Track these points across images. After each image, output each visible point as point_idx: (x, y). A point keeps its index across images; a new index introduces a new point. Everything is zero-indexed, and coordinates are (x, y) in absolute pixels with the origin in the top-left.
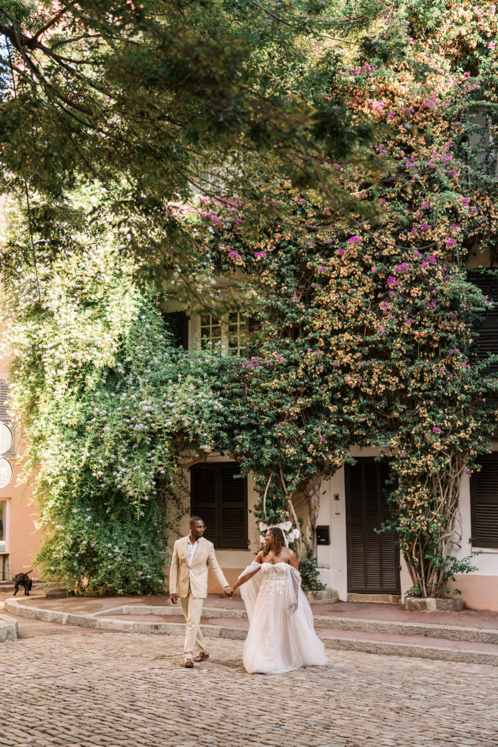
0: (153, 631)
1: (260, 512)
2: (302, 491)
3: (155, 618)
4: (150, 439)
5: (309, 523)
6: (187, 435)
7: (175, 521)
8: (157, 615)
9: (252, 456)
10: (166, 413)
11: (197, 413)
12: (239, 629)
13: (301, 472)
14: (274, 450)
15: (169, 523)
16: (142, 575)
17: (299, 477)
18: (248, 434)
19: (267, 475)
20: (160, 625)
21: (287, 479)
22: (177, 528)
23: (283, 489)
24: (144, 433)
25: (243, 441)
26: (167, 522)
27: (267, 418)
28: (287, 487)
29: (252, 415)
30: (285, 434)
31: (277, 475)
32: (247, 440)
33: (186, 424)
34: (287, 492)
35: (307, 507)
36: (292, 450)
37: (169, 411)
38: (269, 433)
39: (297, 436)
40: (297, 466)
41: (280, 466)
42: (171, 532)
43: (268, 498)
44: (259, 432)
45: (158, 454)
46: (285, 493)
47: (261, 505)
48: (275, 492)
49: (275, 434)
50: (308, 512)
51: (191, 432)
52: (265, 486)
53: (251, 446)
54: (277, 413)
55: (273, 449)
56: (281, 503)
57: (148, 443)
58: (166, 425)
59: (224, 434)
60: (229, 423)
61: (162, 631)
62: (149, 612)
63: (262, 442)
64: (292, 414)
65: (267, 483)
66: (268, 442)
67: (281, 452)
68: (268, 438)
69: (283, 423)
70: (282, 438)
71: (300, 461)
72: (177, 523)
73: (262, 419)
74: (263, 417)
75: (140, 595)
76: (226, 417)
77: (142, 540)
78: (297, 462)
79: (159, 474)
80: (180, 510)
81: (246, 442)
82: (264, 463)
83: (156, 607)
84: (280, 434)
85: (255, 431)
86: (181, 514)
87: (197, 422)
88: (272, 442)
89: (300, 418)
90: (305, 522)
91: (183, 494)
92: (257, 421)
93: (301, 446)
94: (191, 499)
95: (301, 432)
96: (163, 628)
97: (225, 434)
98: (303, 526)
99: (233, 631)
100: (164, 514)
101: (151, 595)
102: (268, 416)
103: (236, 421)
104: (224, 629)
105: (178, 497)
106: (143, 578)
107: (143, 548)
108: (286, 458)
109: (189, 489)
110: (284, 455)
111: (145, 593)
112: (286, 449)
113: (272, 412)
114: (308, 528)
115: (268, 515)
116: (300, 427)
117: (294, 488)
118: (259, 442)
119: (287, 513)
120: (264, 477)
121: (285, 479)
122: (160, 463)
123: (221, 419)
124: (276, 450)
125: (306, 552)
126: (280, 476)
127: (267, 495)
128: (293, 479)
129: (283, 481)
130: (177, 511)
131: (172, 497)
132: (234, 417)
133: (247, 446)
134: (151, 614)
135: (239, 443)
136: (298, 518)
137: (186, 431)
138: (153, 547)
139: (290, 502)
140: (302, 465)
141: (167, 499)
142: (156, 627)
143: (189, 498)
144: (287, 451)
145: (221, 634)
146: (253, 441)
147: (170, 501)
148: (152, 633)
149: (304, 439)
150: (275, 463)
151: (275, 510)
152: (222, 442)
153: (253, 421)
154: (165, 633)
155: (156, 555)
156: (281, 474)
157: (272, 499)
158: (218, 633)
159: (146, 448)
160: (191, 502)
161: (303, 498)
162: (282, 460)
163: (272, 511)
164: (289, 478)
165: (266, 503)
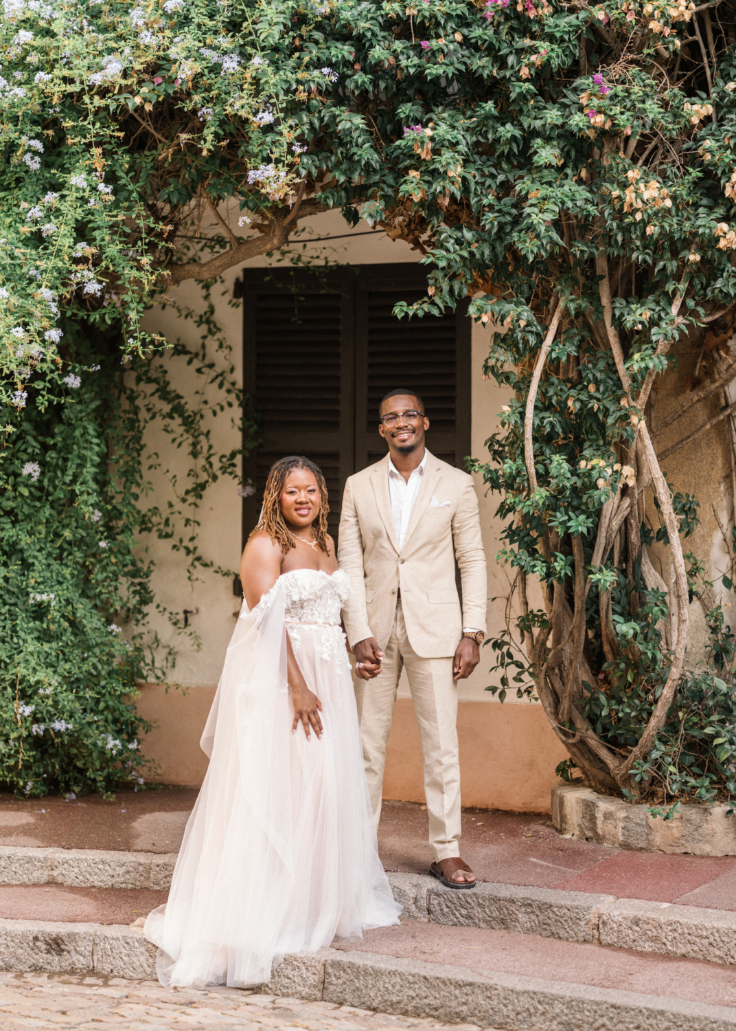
0: (41, 958)
1: (508, 467)
2: (696, 384)
3: (62, 903)
4: (38, 145)
5: (724, 518)
6: (192, 122)
7: (178, 506)
8: (73, 889)
9: (475, 222)
10: (104, 30)
11: (234, 26)
12: (404, 966)
13: (689, 293)
14: (573, 193)
15: (155, 510)
16: (36, 719)
17: (683, 310)
18: (462, 122)
19: (541, 305)
20: (72, 936)
21: (629, 320)
22: (188, 533)
23: (611, 368)
24: (15, 120)
25: (436, 152)
26: (143, 505)
27: (544, 46)
28: (627, 356)
29: (477, 32)
30: (622, 120)
31: (584, 304)
32: (454, 145)
33: (186, 71)
34: (626, 383)
35: (718, 452)
36: (652, 190)
37: (116, 18)
38: (553, 115)
39: (674, 130)
40: (672, 266)
41: (602, 266)
42: (162, 548)
43: (544, 406)
44: (508, 113)
45: (73, 213)
46: (618, 384)
47: (516, 439)
48: (578, 383)
49: (577, 120)
50: (718, 473)
51: (208, 113)
52: (534, 352)
53: (472, 174)
54: (592, 26)
55: (570, 185)
56: (602, 427)
57: (34, 164)
58: (97, 79)
59: (351, 122)
60: (375, 70)
61: (80, 962)
62: (41, 875)
63: (523, 159)
64: (655, 26)
65: (541, 339)
66: (547, 154)
67: (607, 199)
68: (548, 140)
69: (616, 69)
70: (610, 135)
71: (687, 244)
72: (188, 512)
73: (520, 52)
74: (527, 42)
75: (33, 797)
76: (361, 44)
77: (34, 577)
78: (674, 245)
79: (79, 297)
80: (201, 461)
81: (447, 155)
82: (529, 247)
83: (73, 854)
84: (599, 119)
85: (489, 106)
86: (204, 477)
87: (231, 64)
88: (566, 155)
89: (692, 48)
90: (704, 513)
91: (217, 395)
92: (502, 63)
93: (695, 173)
94: (246, 417)
95: (697, 110)
96: (85, 947)
97: (358, 120)
98: (699, 530)
99: (378, 974)
100: (131, 474)
101: (80, 796)
102: (551, 38)
103: (410, 63)
104: (336, 964)
105: (191, 405)
106: (38, 729)
107: (40, 612)
108: (626, 230)
109: (238, 376)
110: (619, 214)
111: (54, 788)
112: (624, 186)
113: (565, 22)
114: (718, 537)
115: (543, 479)
116: (690, 92)
117: (657, 363)
118: (508, 157)
119: (628, 470)
120: (526, 313)
121: (618, 322)
122: (83, 249)
123: (345, 51)
124: (582, 193)
125: (705, 637)
126: (599, 309)
127: (543, 393)
128: (654, 322)
129: (611, 333)
130: (190, 463)
131: (167, 408)
132: (398, 45)
133: (456, 171)
134: (52, 883)
135: (418, 163)
136: (677, 498)
137: (188, 106)
138: (82, 608)
139: (639, 423)
140: (694, 257)
141: (143, 415)
142: (56, 945)
143: (237, 412)
144: (629, 195)
145: (324, 985)
146: (483, 150)
147: (159, 422)
148: (37, 969)
149: (709, 143)
150: (579, 249)
151: (573, 460)
152: (349, 158)
153: (482, 64)
154: (92, 972)
155: (94, 637)
156: (605, 301)
157: (562, 409)
158: (313, 979)
159: (29, 189)
160: (244, 431)
161: (701, 413)
162: (608, 237)
163: (559, 464)
164: (638, 315)
165: (537, 430)
